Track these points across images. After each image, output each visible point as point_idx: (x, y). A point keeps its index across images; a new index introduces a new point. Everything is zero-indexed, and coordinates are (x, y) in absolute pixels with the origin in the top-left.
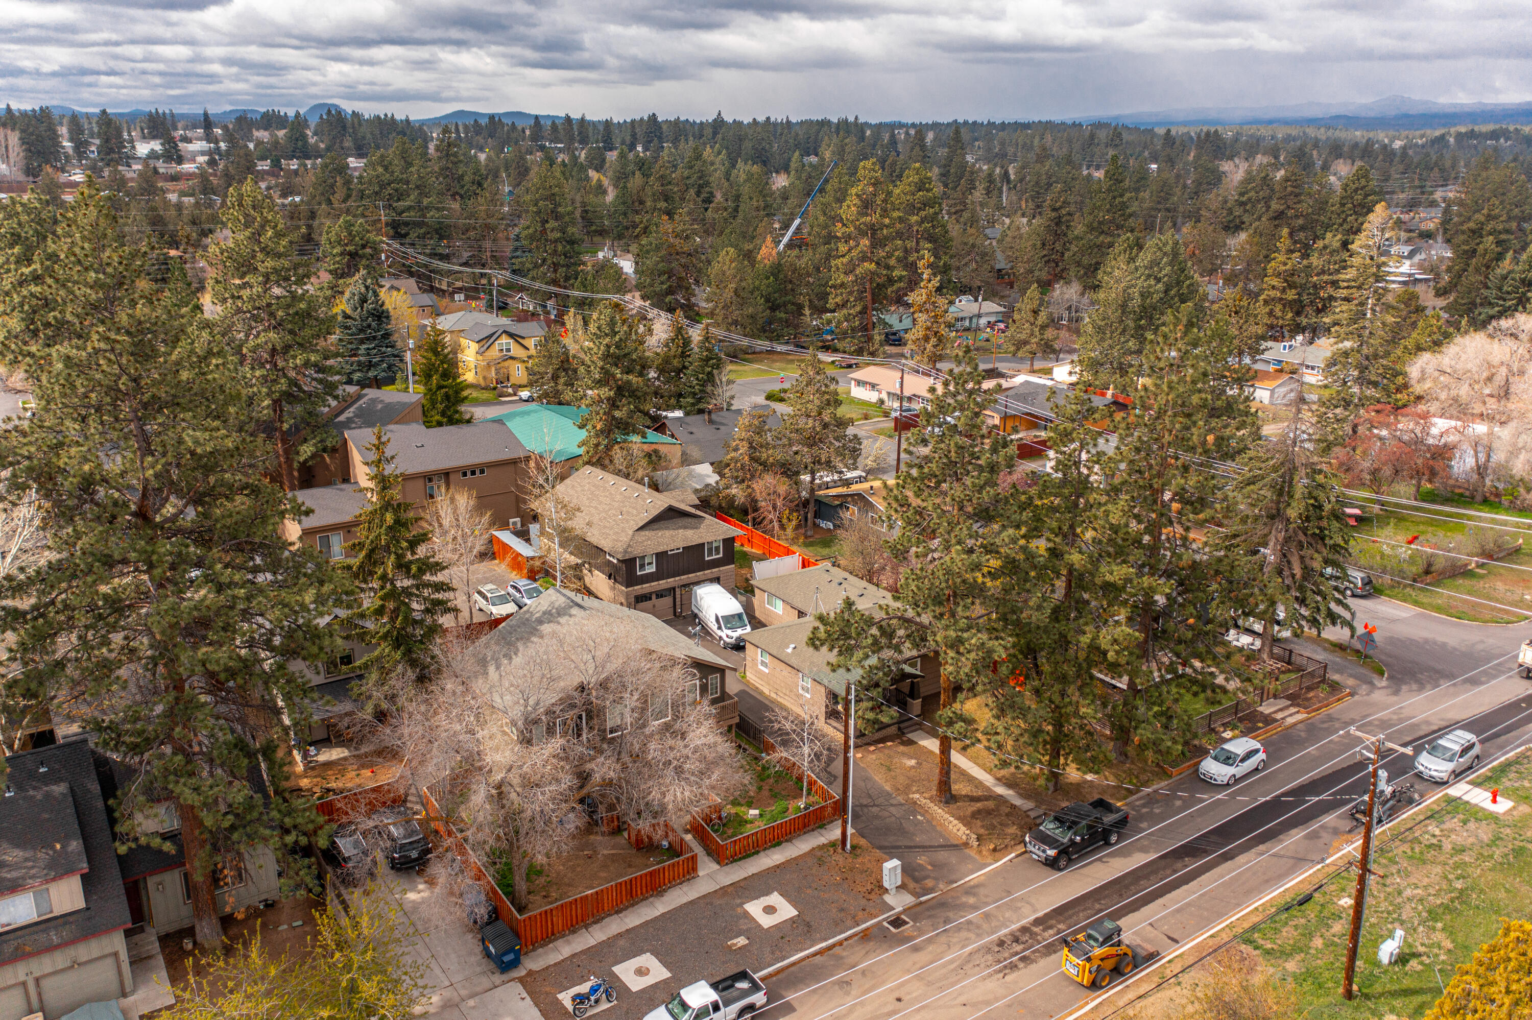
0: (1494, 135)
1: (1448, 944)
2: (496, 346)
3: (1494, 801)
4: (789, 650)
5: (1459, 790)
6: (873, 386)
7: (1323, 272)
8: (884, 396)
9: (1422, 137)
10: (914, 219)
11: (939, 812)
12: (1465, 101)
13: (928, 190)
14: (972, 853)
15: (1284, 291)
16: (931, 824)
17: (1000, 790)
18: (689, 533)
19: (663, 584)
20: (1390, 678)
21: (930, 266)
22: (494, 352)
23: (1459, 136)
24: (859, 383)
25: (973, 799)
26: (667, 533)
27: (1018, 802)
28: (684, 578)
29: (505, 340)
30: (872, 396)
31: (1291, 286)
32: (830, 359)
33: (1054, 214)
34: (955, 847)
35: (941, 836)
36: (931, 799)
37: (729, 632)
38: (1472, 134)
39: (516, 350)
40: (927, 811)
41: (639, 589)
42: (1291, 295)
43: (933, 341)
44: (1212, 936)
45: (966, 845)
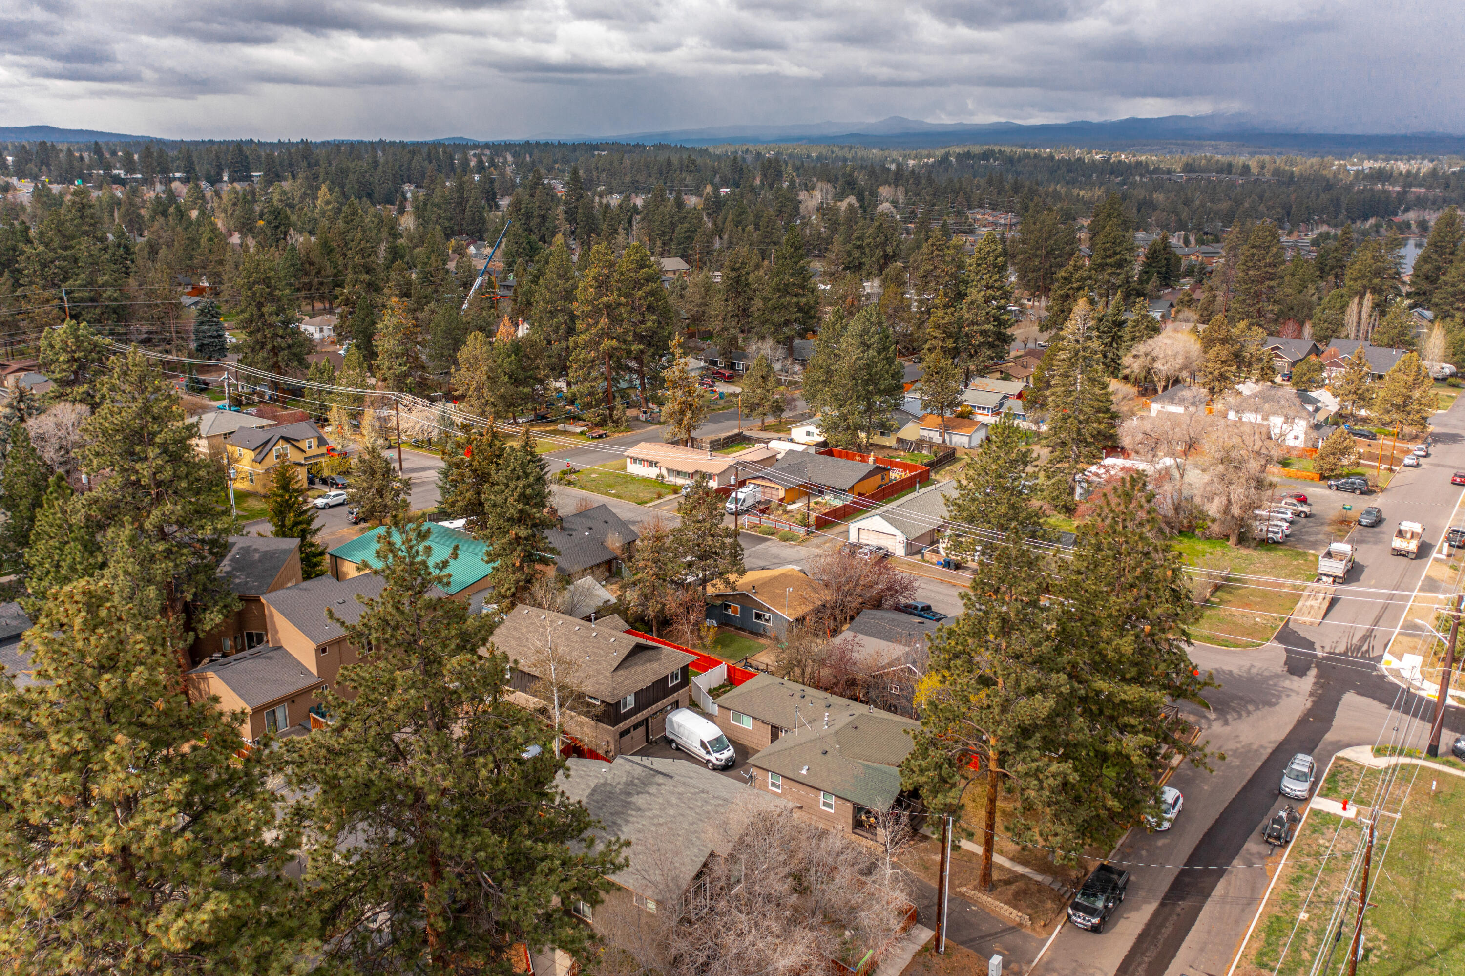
0: (985, 156)
1: (1383, 936)
2: (274, 453)
3: (1345, 809)
4: (804, 772)
5: (1319, 803)
6: (653, 464)
7: (973, 324)
8: (664, 472)
9: (929, 157)
10: (639, 294)
11: (987, 899)
12: (948, 122)
13: (650, 267)
14: (1029, 931)
15: (944, 340)
16: (985, 913)
17: (1020, 869)
18: (655, 665)
19: (640, 716)
20: (1215, 710)
21: (680, 346)
22: (272, 460)
23: (959, 156)
24: (635, 460)
25: (1008, 882)
26: (639, 669)
27: (1039, 878)
28: (654, 708)
29: (282, 446)
30: (652, 473)
31: (950, 336)
32: (578, 430)
33: (734, 274)
34: (1013, 928)
35: (999, 921)
36: (975, 889)
37: (718, 755)
38: (968, 155)
39: (293, 455)
40: (976, 902)
41: (622, 726)
42: (950, 344)
43: (689, 414)
44: (1237, 967)
45: (1020, 925)
